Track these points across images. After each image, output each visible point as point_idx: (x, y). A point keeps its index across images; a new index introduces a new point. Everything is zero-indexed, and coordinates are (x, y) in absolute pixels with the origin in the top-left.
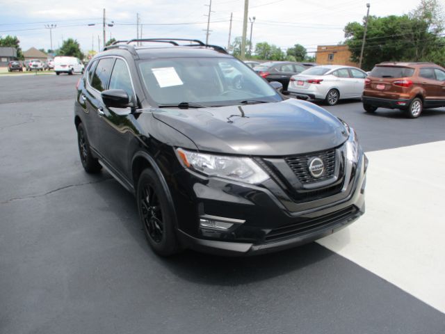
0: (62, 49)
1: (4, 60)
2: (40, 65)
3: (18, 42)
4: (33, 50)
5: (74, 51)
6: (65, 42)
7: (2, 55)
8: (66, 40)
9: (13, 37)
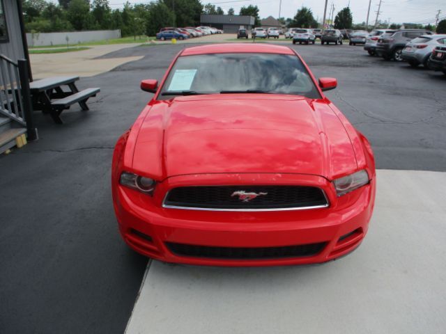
0: (295, 18)
1: (242, 28)
2: (262, 33)
3: (258, 11)
4: (271, 18)
5: (306, 21)
6: (299, 11)
7: (240, 23)
8: (301, 9)
9: (254, 6)
